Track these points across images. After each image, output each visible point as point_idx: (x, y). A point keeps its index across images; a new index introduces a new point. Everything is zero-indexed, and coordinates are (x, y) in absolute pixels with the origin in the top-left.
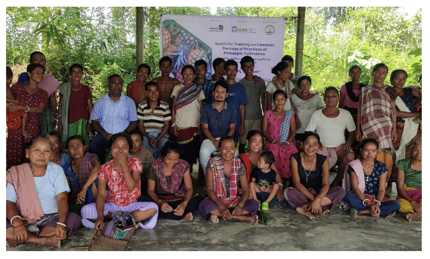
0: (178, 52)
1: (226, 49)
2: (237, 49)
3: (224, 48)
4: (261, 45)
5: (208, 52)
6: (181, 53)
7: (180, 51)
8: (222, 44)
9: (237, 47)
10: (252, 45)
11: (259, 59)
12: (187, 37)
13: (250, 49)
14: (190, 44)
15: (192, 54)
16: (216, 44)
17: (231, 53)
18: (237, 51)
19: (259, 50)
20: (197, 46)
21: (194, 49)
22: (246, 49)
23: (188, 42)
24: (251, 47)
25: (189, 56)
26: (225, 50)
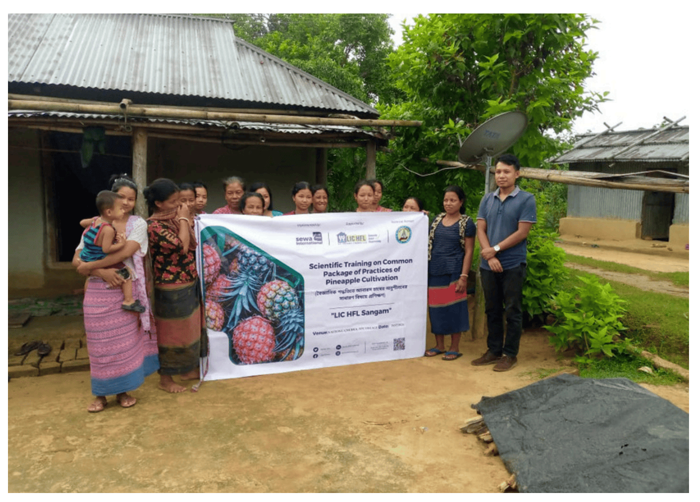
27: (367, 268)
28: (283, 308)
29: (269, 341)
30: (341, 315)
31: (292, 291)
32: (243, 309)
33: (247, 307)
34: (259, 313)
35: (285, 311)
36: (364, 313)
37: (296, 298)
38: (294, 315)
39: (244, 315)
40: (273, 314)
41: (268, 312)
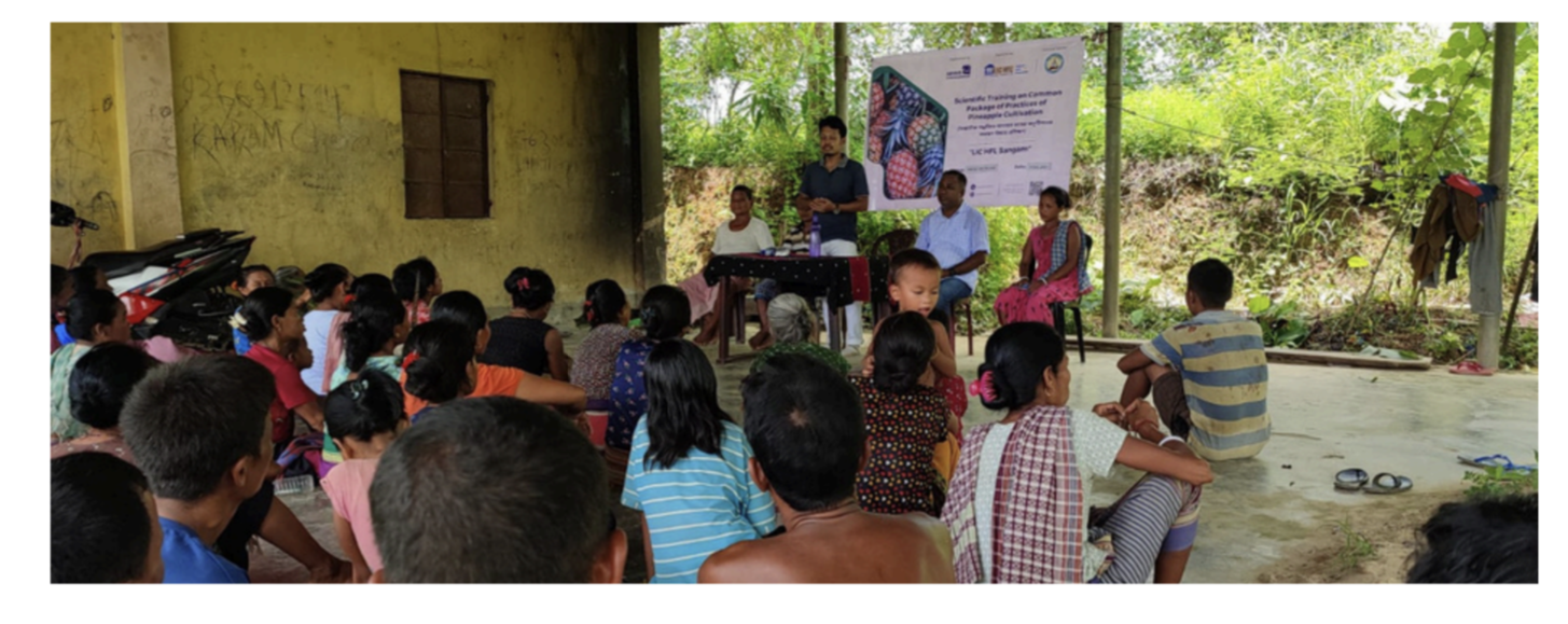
0: (891, 123)
1: (974, 109)
2: (993, 107)
3: (968, 108)
4: (1036, 95)
5: (942, 118)
6: (897, 126)
7: (895, 122)
8: (965, 101)
9: (992, 103)
10: (1020, 96)
11: (1030, 124)
12: (909, 95)
13: (1016, 105)
14: (912, 106)
15: (914, 124)
16: (957, 101)
17: (980, 117)
18: (992, 112)
19: (1032, 104)
20: (924, 110)
21: (919, 114)
22: (1008, 105)
23: (910, 102)
24: (1018, 101)
25: (909, 129)
26: (970, 112)
27: (1010, 101)
28: (927, 143)
29: (913, 175)
30: (979, 152)
31: (937, 126)
32: (896, 143)
33: (899, 141)
34: (907, 147)
35: (929, 146)
36: (1002, 151)
37: (940, 133)
38: (935, 150)
39: (897, 148)
40: (918, 149)
41: (915, 146)
